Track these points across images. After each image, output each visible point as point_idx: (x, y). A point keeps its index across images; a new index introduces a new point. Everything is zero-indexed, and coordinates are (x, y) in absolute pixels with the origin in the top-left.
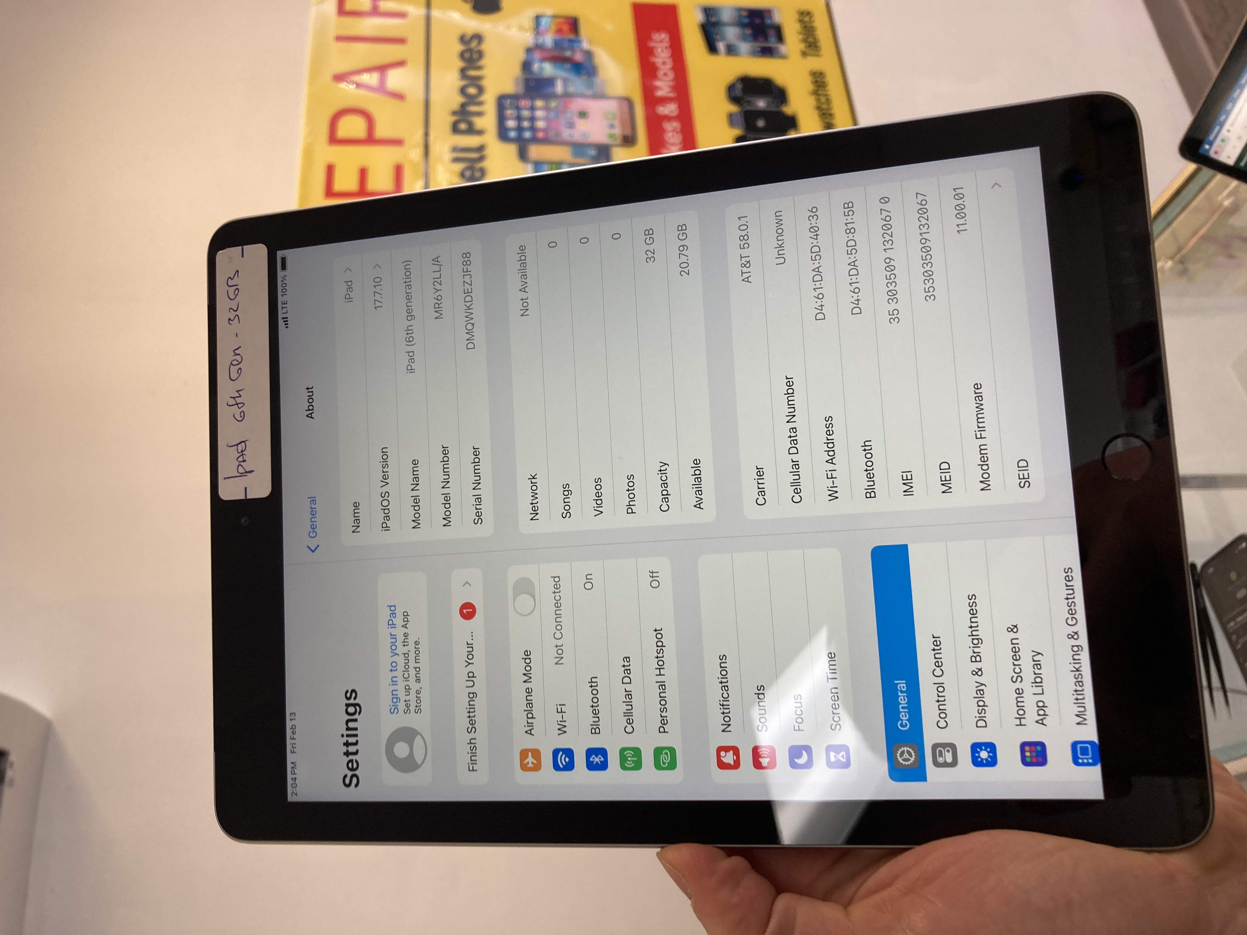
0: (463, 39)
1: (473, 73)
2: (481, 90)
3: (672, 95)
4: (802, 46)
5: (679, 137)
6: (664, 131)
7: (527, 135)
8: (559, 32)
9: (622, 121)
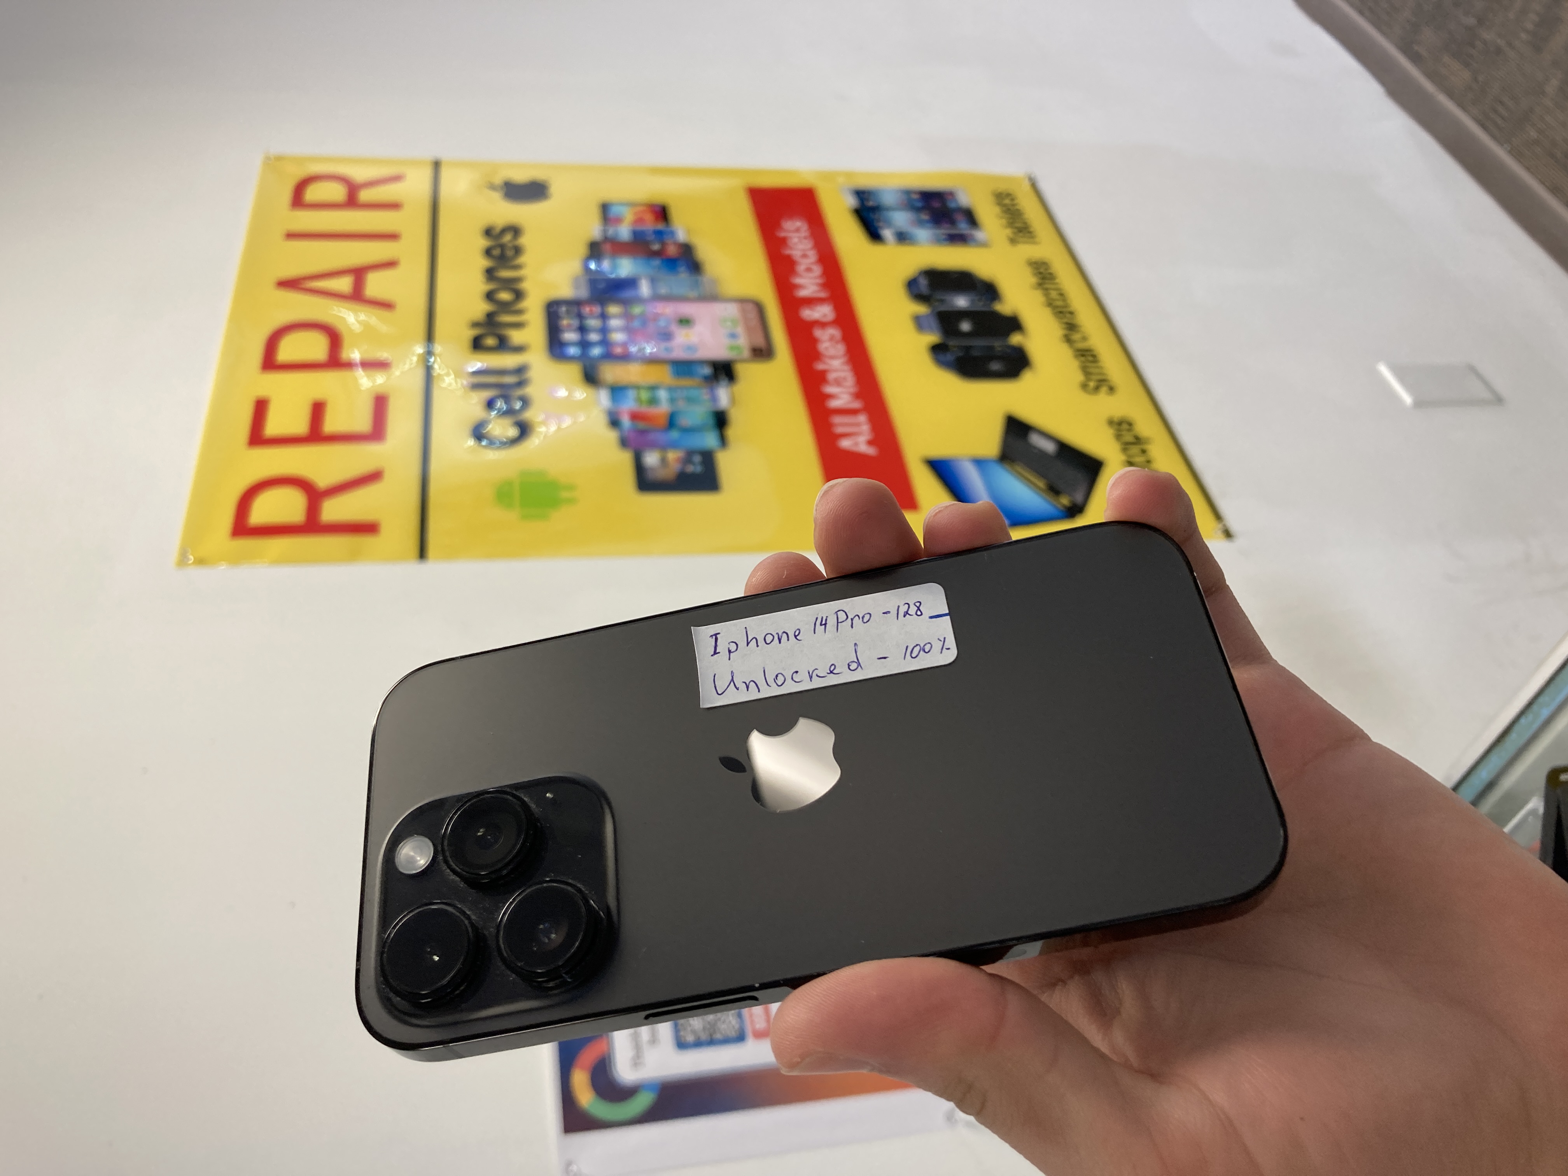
0: (488, 232)
1: (505, 274)
2: (519, 295)
3: (823, 295)
4: (1009, 232)
5: (841, 349)
6: (814, 341)
7: (596, 351)
8: (639, 220)
9: (749, 330)
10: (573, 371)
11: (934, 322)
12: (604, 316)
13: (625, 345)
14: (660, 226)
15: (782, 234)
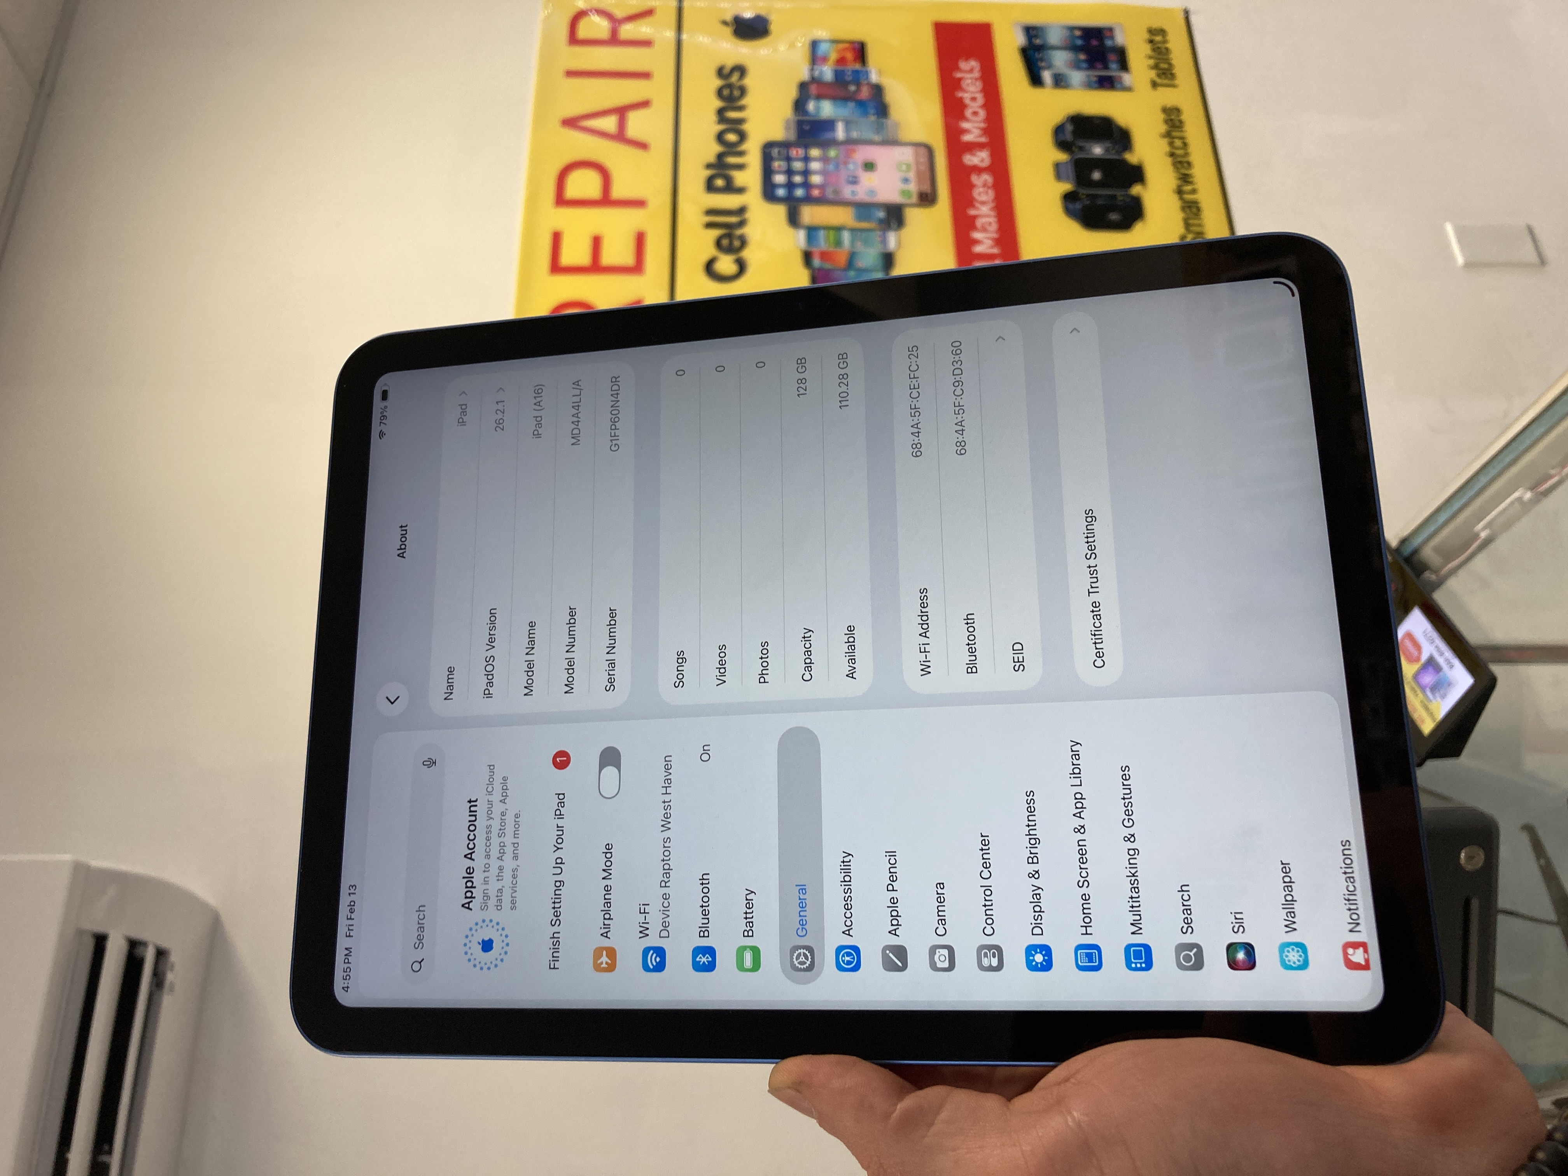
1: (733, 115)
2: (743, 136)
3: (983, 140)
4: (1153, 74)
5: (991, 194)
6: (972, 186)
7: (799, 192)
8: (841, 61)
9: (919, 174)
10: (780, 211)
11: (1070, 171)
12: (806, 159)
13: (821, 187)
14: (857, 66)
15: (958, 75)
